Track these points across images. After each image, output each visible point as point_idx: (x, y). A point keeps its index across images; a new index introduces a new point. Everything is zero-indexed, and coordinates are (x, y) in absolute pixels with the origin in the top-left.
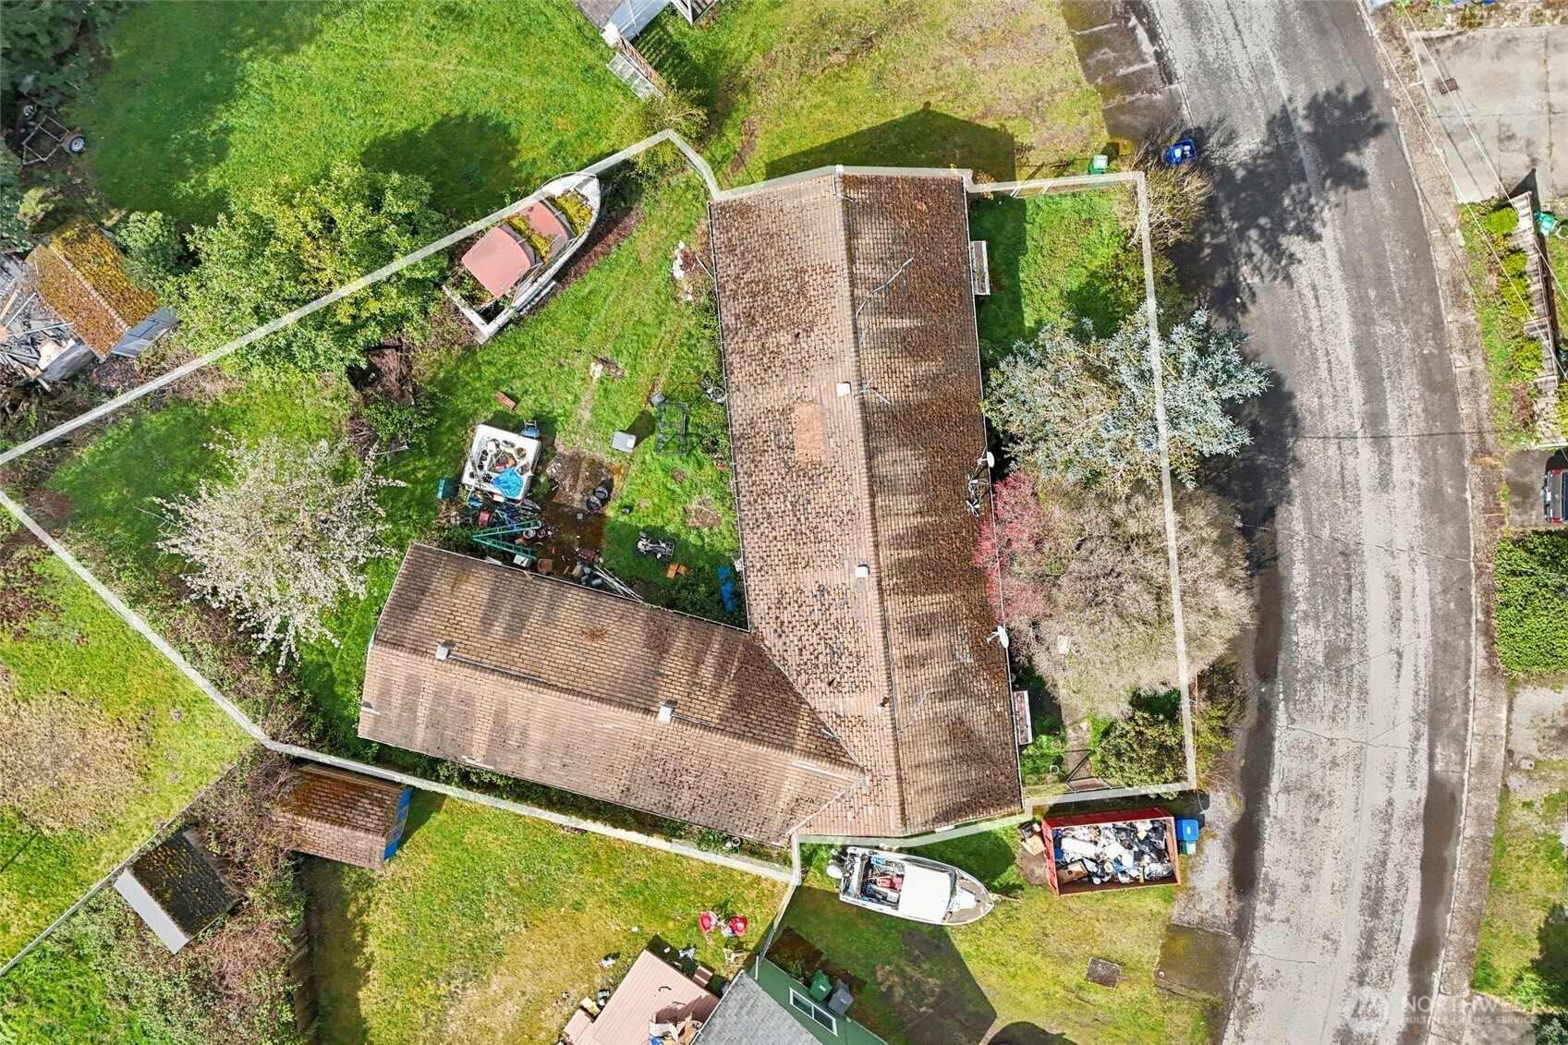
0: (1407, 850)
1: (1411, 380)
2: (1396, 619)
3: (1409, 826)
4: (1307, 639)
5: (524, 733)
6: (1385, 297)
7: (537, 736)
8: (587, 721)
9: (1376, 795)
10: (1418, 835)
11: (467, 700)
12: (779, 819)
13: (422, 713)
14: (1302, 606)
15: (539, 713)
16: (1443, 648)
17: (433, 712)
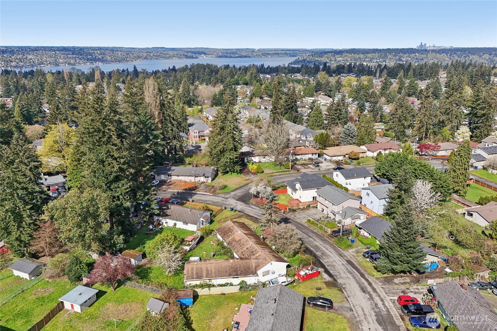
0: (349, 267)
1: (310, 233)
2: (327, 249)
3: (347, 265)
4: (318, 254)
5: (211, 271)
6: (302, 229)
7: (213, 270)
8: (220, 265)
9: (340, 263)
10: (349, 265)
11: (201, 269)
12: (254, 270)
13: (194, 273)
14: (315, 251)
15: (213, 267)
16: (335, 250)
17: (196, 272)
